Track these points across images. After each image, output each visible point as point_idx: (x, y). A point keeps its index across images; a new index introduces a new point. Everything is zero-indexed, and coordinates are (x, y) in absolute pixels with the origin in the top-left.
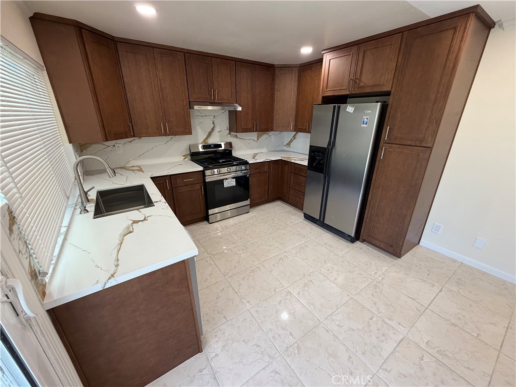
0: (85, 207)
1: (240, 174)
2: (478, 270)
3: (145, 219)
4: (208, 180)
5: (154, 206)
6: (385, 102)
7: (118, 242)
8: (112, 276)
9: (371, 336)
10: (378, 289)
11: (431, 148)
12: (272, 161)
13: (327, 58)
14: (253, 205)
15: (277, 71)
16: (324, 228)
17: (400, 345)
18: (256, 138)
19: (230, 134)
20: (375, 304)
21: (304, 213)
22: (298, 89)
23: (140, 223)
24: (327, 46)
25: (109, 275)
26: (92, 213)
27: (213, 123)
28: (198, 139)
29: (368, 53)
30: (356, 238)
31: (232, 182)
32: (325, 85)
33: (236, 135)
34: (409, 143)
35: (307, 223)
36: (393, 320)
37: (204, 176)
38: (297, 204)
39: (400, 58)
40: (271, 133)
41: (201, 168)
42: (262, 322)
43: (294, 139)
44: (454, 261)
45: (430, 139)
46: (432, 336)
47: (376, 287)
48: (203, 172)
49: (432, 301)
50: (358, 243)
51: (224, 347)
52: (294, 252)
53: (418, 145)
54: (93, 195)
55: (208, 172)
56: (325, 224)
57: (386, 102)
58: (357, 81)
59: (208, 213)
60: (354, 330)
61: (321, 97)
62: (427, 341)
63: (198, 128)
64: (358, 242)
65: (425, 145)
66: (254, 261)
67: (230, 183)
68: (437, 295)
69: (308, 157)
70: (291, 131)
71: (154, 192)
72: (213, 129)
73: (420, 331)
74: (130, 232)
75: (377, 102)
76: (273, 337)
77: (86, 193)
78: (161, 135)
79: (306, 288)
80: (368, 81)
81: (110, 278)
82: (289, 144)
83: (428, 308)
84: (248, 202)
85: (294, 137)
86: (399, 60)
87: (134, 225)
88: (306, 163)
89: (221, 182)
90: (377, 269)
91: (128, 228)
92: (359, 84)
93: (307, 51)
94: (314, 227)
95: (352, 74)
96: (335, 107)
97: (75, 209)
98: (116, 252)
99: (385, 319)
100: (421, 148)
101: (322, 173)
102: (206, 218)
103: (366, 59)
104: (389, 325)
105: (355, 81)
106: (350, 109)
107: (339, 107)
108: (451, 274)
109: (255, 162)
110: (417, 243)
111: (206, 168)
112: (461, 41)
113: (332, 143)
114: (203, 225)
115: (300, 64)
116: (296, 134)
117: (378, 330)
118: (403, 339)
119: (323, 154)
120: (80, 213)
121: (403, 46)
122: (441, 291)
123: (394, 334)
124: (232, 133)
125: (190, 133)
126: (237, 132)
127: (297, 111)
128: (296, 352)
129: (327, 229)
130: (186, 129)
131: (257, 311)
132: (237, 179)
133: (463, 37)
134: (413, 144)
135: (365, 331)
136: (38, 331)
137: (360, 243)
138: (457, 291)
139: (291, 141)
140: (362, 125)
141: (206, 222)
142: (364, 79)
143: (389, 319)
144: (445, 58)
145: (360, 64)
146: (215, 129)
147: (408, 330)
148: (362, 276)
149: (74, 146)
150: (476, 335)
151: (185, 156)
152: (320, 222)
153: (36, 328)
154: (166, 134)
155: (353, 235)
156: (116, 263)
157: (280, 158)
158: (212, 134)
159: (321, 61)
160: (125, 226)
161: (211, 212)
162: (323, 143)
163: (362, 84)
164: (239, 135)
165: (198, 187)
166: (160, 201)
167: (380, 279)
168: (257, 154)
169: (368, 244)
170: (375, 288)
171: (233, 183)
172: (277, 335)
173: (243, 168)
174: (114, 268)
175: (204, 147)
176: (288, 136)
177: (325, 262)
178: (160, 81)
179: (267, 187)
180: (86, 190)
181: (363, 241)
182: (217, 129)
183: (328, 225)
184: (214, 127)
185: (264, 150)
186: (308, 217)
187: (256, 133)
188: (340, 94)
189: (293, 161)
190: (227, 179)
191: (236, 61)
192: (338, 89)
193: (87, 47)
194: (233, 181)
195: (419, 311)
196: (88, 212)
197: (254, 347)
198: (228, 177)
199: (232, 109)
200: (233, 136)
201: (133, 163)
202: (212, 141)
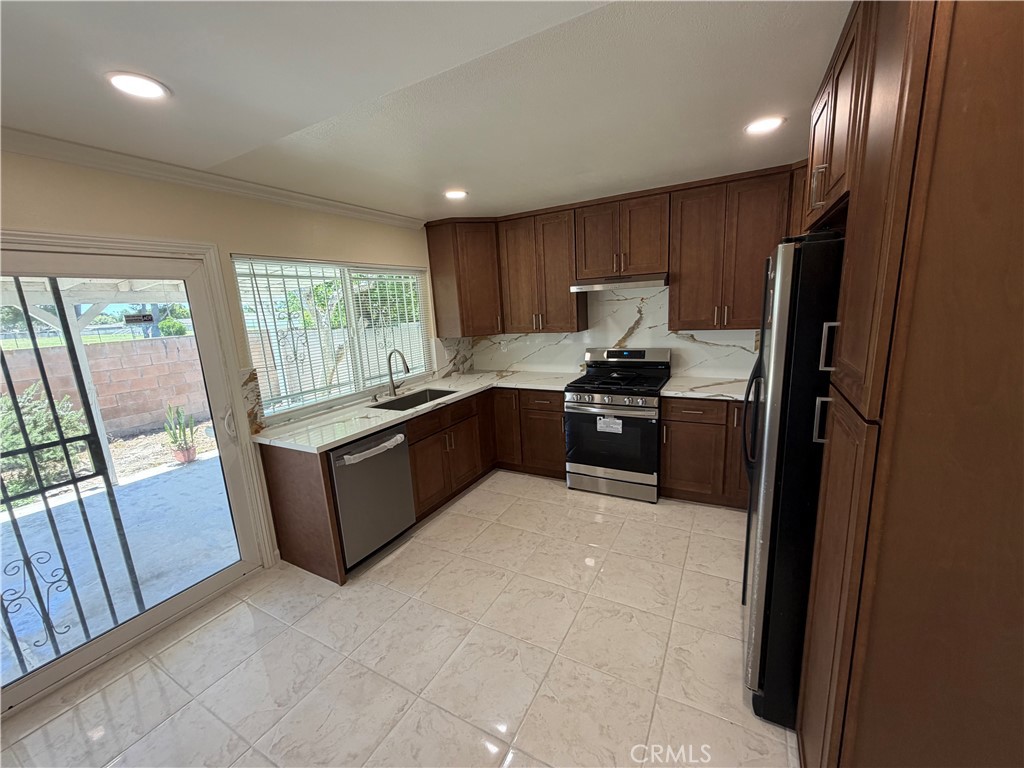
12: (736, 402)
13: (813, 123)
19: (672, 332)
27: (640, 312)
31: (616, 424)
33: (692, 336)
37: (564, 401)
41: (563, 387)
48: (564, 394)
51: (350, 599)
55: (569, 396)
58: (827, 176)
59: (562, 465)
63: (610, 321)
67: (610, 425)
72: (638, 323)
77: (394, 386)
79: (490, 652)
80: (835, 165)
84: (653, 479)
89: (593, 418)
92: (828, 185)
100: (859, 420)
124: (679, 331)
130: (567, 323)
134: (853, 401)
142: (833, 163)
145: (832, 118)
146: (642, 323)
149: (441, 340)
151: (584, 367)
158: (636, 331)
161: (572, 467)
163: (831, 182)
164: (696, 333)
165: (558, 417)
171: (616, 427)
173: (641, 402)
175: (609, 354)
182: (646, 323)
184: (641, 319)
190: (604, 416)
193: (458, 239)
194: (619, 424)
198: (606, 413)
200: (683, 337)
201: (515, 368)
202: (633, 344)
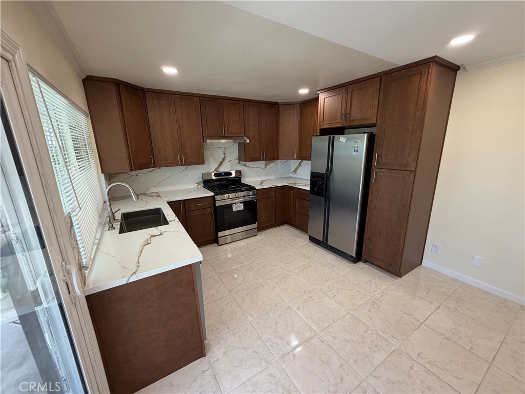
0: (113, 225)
1: (248, 199)
2: (479, 290)
3: (161, 234)
4: (218, 204)
5: (168, 224)
6: (371, 133)
7: (139, 250)
8: (135, 273)
9: (364, 346)
10: (375, 306)
11: (415, 172)
12: (278, 187)
13: (322, 97)
14: (261, 229)
15: (281, 109)
16: (328, 249)
17: (392, 355)
18: (263, 166)
19: (239, 163)
20: (371, 319)
21: (309, 236)
22: (301, 123)
23: (156, 237)
24: (321, 87)
25: (132, 273)
26: (118, 230)
27: (224, 154)
28: (211, 168)
29: (355, 93)
30: (358, 258)
31: (240, 206)
32: (322, 119)
33: (245, 164)
34: (395, 167)
35: (312, 245)
36: (387, 333)
37: (215, 201)
38: (302, 226)
39: (381, 96)
40: (278, 162)
41: (212, 194)
42: (262, 333)
43: (300, 166)
44: (456, 281)
45: (412, 164)
46: (425, 349)
47: (373, 303)
48: (213, 197)
49: (429, 317)
50: (360, 264)
51: (225, 352)
52: (297, 272)
53: (403, 169)
54: (118, 216)
55: (218, 198)
56: (329, 245)
57: (373, 133)
58: (348, 116)
59: (217, 235)
60: (348, 341)
61: (319, 130)
62: (418, 353)
63: (210, 158)
64: (360, 262)
65: (409, 170)
66: (258, 280)
67: (238, 207)
68: (434, 311)
69: (309, 182)
70: (296, 159)
71: (169, 213)
72: (224, 159)
73: (413, 344)
74: (149, 244)
75: (365, 133)
76: (271, 346)
77: (113, 214)
78: (177, 165)
79: (306, 304)
80: (356, 115)
81: (132, 275)
82: (295, 171)
83: (425, 323)
84: (255, 225)
85: (300, 165)
86: (381, 98)
87: (152, 238)
88: (308, 188)
89: (230, 206)
90: (376, 287)
91: (147, 240)
92: (349, 119)
93: (304, 91)
94: (318, 248)
95: (343, 110)
96: (330, 137)
97: (104, 227)
98: (137, 258)
99: (380, 333)
100: (406, 172)
101: (323, 197)
102: (216, 241)
103: (353, 97)
104: (383, 337)
105: (346, 115)
106: (342, 139)
107: (333, 138)
108: (451, 293)
109: (261, 188)
110: (420, 263)
111: (216, 194)
112: (427, 83)
113: (330, 169)
114: (213, 248)
115: (301, 102)
116: (301, 162)
117: (372, 342)
118: (395, 350)
119: (323, 178)
120: (109, 230)
121: (382, 87)
122: (438, 308)
123: (387, 345)
124: (242, 163)
125: (203, 163)
126: (245, 161)
127: (300, 142)
128: (292, 358)
129: (331, 251)
130: (199, 160)
131: (258, 323)
132: (246, 203)
133: (427, 81)
134: (399, 169)
135: (359, 343)
136: (80, 309)
137: (363, 264)
138: (454, 308)
139: (297, 169)
140: (354, 153)
141: (216, 244)
142: (353, 114)
143: (384, 332)
144: (416, 97)
145: (349, 101)
146: (226, 159)
147: (401, 342)
148: (361, 293)
149: (105, 176)
150: (468, 348)
151: (198, 184)
152: (322, 243)
153: (78, 307)
154: (182, 165)
155: (354, 255)
156: (137, 265)
157: (286, 184)
158: (223, 163)
159: (317, 99)
160: (145, 239)
161: (220, 234)
162: (322, 169)
163: (352, 118)
164: (248, 163)
165: (209, 211)
166: (174, 220)
167: (379, 296)
168: (264, 181)
169: (370, 265)
170: (373, 305)
172: (274, 344)
173: (251, 193)
174: (136, 268)
175: (215, 175)
176: (294, 164)
177: (326, 281)
178: (179, 120)
179: (274, 211)
180: (114, 212)
181: (366, 261)
182: (227, 159)
183: (331, 246)
184: (225, 157)
185: (272, 177)
186: (313, 240)
187: (264, 162)
188: (334, 126)
189: (297, 187)
190: (235, 204)
191: (244, 101)
192: (332, 122)
193: (122, 97)
194: (241, 206)
195: (414, 326)
196: (114, 229)
197: (253, 354)
198: (236, 202)
199: (242, 141)
200: (242, 165)
201: (152, 190)
202: (223, 169)
